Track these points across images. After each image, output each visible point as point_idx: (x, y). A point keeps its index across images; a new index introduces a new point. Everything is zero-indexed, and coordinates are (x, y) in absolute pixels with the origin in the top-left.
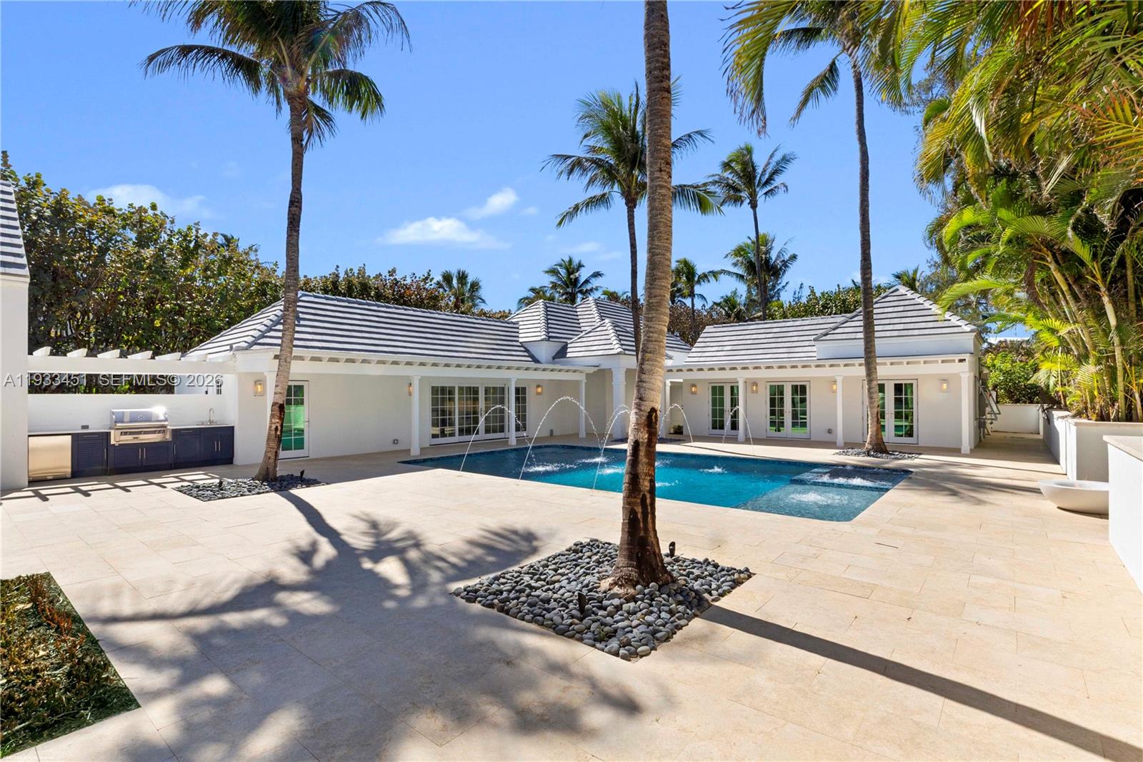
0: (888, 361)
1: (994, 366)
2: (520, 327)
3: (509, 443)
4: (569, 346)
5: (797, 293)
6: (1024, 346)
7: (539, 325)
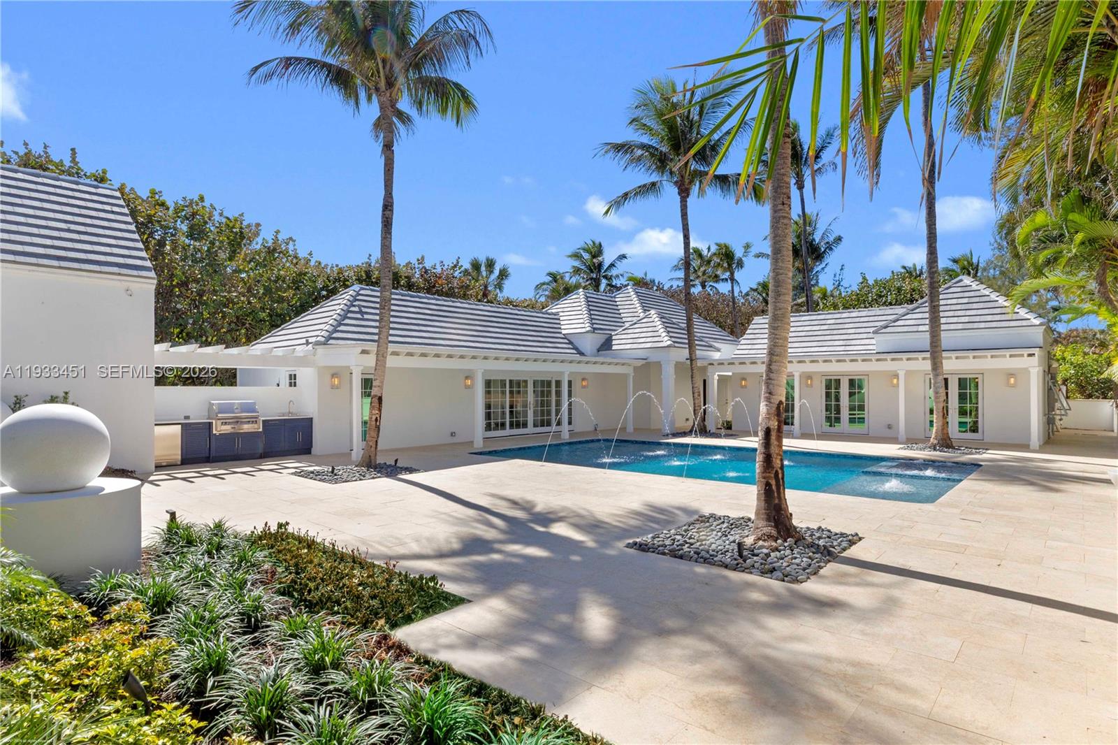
0: (954, 355)
1: (1064, 359)
2: (561, 318)
3: (562, 437)
4: (614, 338)
5: (838, 275)
6: (1098, 336)
7: (581, 316)
